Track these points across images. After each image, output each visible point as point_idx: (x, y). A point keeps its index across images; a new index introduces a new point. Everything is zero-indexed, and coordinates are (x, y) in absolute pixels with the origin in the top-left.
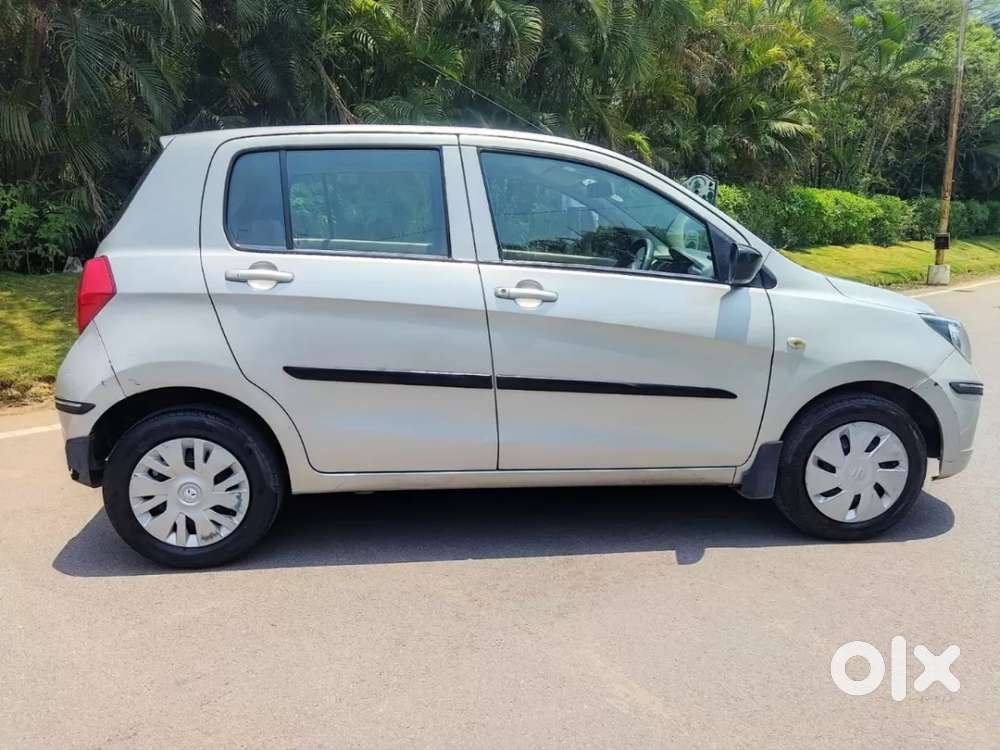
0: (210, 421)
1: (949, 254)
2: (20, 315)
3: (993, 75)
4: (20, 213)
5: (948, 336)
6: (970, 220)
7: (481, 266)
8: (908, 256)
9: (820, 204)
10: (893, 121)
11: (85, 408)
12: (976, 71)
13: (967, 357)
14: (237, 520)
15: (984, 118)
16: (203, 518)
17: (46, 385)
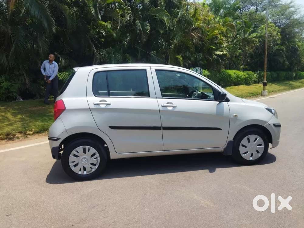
0: (90, 141)
1: (267, 87)
2: (8, 114)
3: (275, 37)
4: (6, 84)
5: (271, 112)
6: (272, 77)
7: (157, 99)
8: (255, 88)
9: (230, 74)
10: (249, 50)
11: (58, 139)
12: (271, 36)
13: (277, 118)
14: (97, 167)
15: (274, 49)
16: (88, 167)
17: (20, 134)
